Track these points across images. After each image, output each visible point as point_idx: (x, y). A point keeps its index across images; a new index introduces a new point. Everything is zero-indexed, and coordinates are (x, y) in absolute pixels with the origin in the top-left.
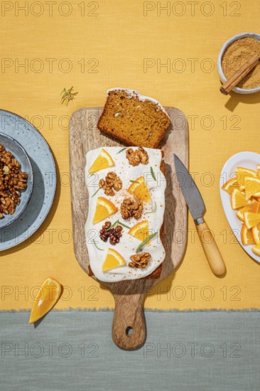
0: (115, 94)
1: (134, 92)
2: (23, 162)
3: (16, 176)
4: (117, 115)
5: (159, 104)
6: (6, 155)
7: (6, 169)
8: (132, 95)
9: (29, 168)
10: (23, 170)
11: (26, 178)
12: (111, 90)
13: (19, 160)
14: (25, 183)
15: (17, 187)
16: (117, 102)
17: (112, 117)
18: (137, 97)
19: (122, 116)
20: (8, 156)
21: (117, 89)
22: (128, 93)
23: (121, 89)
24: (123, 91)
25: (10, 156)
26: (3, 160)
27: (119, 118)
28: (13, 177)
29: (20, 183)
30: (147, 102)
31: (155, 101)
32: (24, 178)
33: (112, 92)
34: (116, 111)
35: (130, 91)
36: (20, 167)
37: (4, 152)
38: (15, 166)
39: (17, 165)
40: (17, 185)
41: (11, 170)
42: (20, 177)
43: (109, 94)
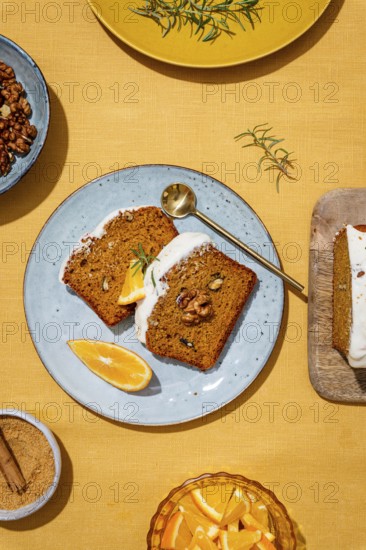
0: (72, 271)
1: (83, 241)
2: (37, 108)
3: (17, 127)
4: (106, 286)
5: (123, 211)
6: (13, 87)
7: (6, 110)
8: (86, 245)
9: (44, 122)
10: (32, 122)
11: (33, 135)
12: (61, 275)
13: (32, 102)
14: (30, 144)
15: (13, 146)
16: (86, 274)
17: (107, 295)
18: (93, 240)
19: (113, 278)
20: (15, 89)
21: (64, 264)
22: (80, 250)
23: (68, 259)
24: (73, 257)
25: (18, 91)
26: (5, 92)
27: (114, 284)
28: (13, 127)
29: (20, 141)
30: (108, 227)
31: (113, 215)
32: (29, 136)
33: (66, 275)
34: (100, 285)
35: (79, 247)
36: (29, 116)
37: (11, 81)
38: (23, 110)
39: (26, 110)
40: (14, 141)
41: (13, 114)
42: (24, 131)
43: (67, 281)
